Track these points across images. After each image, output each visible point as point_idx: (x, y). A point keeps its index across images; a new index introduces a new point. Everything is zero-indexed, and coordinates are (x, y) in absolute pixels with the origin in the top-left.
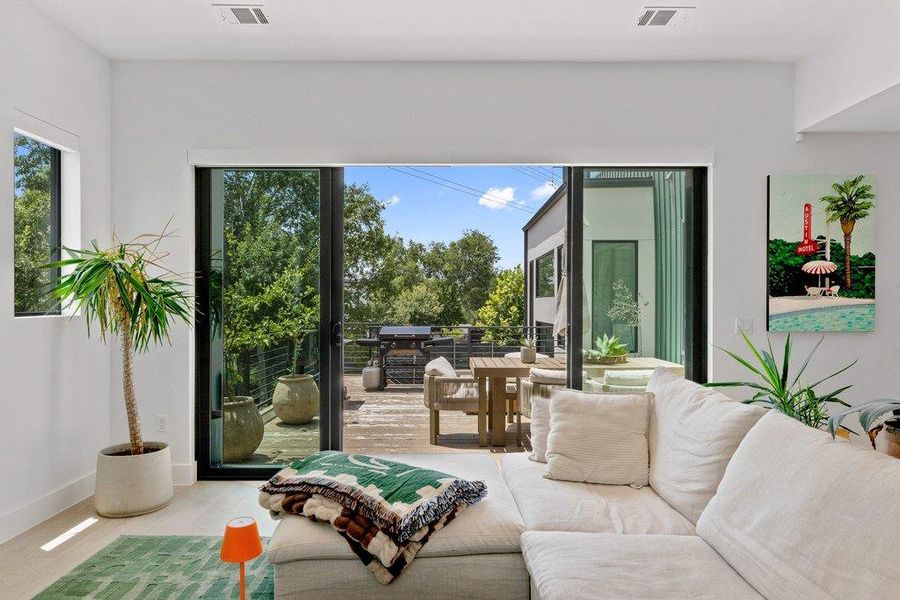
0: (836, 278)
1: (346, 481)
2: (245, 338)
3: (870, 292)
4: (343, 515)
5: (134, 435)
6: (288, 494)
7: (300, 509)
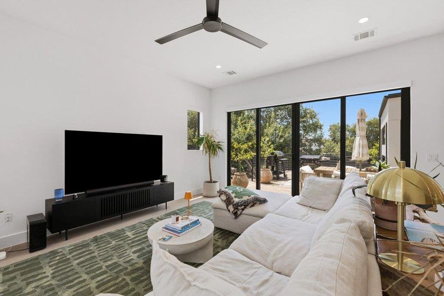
1: (230, 192)
2: (245, 157)
4: (226, 199)
5: (211, 179)
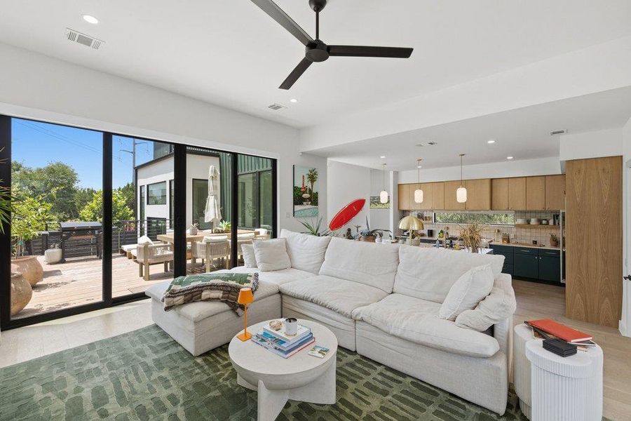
0: (310, 199)
3: (316, 204)
4: (223, 294)
6: (185, 295)
7: (200, 297)
